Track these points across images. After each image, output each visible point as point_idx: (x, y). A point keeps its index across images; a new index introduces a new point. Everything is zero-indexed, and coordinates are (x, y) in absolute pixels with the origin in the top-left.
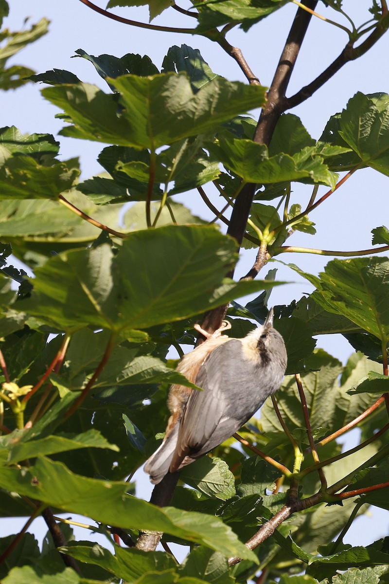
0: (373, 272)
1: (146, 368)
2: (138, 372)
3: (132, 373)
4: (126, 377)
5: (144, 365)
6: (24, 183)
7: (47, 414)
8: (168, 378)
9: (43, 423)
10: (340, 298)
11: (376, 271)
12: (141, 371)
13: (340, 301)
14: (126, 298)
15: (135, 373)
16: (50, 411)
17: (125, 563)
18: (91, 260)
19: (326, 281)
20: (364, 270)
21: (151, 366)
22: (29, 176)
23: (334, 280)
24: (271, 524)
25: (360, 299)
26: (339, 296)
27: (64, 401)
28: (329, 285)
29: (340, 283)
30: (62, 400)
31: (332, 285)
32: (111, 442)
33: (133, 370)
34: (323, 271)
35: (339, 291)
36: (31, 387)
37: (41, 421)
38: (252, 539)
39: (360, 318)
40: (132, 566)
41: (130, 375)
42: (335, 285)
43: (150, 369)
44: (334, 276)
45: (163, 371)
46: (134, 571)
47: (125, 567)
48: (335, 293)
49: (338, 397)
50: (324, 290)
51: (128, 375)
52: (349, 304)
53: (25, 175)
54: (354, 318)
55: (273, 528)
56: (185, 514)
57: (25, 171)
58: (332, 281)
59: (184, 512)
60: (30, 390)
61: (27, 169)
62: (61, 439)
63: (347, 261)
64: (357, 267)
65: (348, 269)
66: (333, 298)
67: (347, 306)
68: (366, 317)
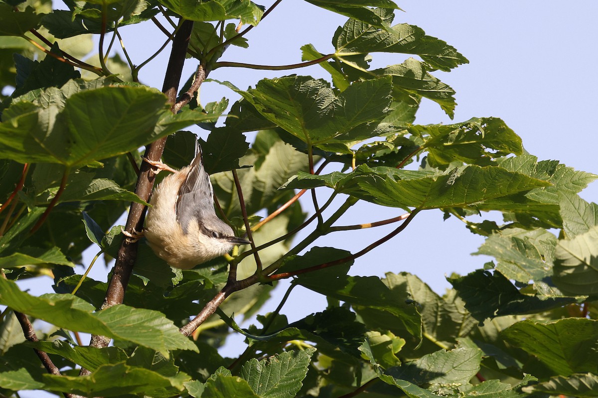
0: (299, 89)
10: (270, 110)
11: (301, 88)
12: (98, 191)
17: (82, 355)
19: (257, 97)
20: (291, 88)
23: (264, 95)
24: (213, 304)
25: (287, 111)
26: (269, 108)
28: (260, 99)
29: (270, 99)
31: (263, 100)
35: (269, 104)
39: (287, 126)
40: (88, 358)
42: (265, 99)
44: (264, 92)
46: (90, 362)
47: (83, 358)
48: (265, 106)
49: (255, 180)
50: (256, 103)
52: (278, 115)
54: (283, 125)
58: (263, 97)
64: (283, 84)
65: (276, 87)
66: (263, 111)
67: (276, 117)
68: (293, 126)
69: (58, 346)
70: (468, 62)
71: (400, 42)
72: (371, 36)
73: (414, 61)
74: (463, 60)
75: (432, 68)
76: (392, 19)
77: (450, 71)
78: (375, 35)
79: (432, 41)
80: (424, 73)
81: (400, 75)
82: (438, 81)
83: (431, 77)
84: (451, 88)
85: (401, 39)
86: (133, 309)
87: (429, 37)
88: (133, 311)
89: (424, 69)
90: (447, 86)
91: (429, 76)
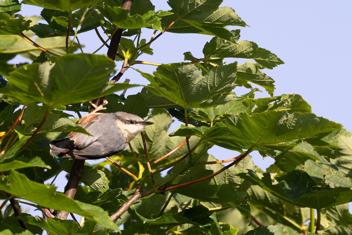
1: (64, 124)
2: (60, 126)
4: (54, 129)
5: (64, 122)
6: (3, 27)
7: (12, 147)
8: (76, 130)
9: (10, 152)
10: (163, 85)
11: (183, 70)
12: (62, 125)
13: (164, 87)
14: (57, 89)
15: (58, 127)
16: (14, 146)
17: (52, 225)
18: (39, 70)
19: (157, 77)
21: (67, 123)
22: (5, 23)
23: (161, 75)
24: (127, 204)
25: (174, 86)
26: (163, 84)
27: (21, 141)
28: (158, 78)
29: (164, 77)
30: (20, 140)
31: (160, 79)
32: (47, 164)
33: (58, 125)
34: (156, 71)
35: (163, 82)
36: (5, 132)
37: (9, 151)
38: (117, 212)
39: (173, 96)
40: (55, 227)
41: (56, 128)
43: (66, 124)
44: (161, 73)
45: (73, 126)
46: (56, 229)
47: (52, 227)
48: (161, 83)
50: (156, 81)
51: (55, 127)
52: (168, 89)
53: (3, 22)
54: (171, 97)
55: (128, 207)
56: (84, 205)
57: (4, 21)
58: (160, 76)
59: (84, 204)
60: (4, 134)
61: (5, 19)
62: (21, 162)
63: (169, 65)
64: (173, 67)
65: (169, 69)
66: (160, 86)
67: (167, 90)
68: (177, 96)
70: (284, 63)
71: (243, 51)
72: (226, 48)
73: (251, 63)
74: (281, 62)
75: (261, 67)
76: (239, 38)
77: (272, 69)
78: (228, 47)
79: (262, 51)
80: (257, 70)
81: (242, 71)
82: (265, 75)
83: (260, 73)
84: (272, 79)
87: (260, 49)
89: (257, 67)
90: (270, 78)
91: (260, 72)
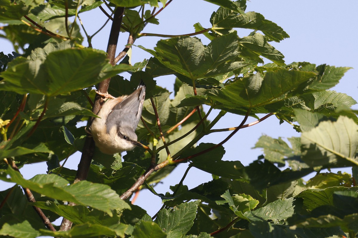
1: (71, 108)
2: (66, 110)
3: (63, 110)
4: (60, 113)
5: (69, 106)
6: (3, 13)
7: (19, 133)
8: (83, 113)
10: (166, 59)
11: (183, 43)
12: (68, 109)
13: (167, 61)
15: (65, 111)
16: (21, 131)
17: (62, 210)
19: (158, 51)
20: (177, 44)
22: (6, 9)
23: (162, 50)
25: (177, 59)
27: (28, 126)
29: (166, 52)
30: (26, 126)
31: (162, 53)
33: (64, 109)
34: (156, 46)
35: (166, 56)
36: (9, 120)
37: (16, 137)
39: (179, 69)
41: (62, 112)
42: (163, 53)
43: (72, 108)
44: (162, 49)
45: (80, 109)
48: (164, 57)
50: (158, 56)
51: (61, 112)
52: (172, 62)
53: (4, 9)
54: (176, 69)
57: (4, 7)
58: (161, 51)
60: (9, 122)
61: (5, 6)
62: (23, 148)
63: (167, 40)
64: (172, 42)
65: (168, 44)
66: (162, 60)
69: (48, 204)
70: (289, 37)
71: (250, 22)
72: (233, 18)
73: (260, 34)
74: (286, 36)
75: (269, 40)
76: (245, 9)
77: (279, 42)
78: (235, 17)
79: (269, 23)
80: (265, 42)
81: (251, 43)
82: (274, 48)
83: (269, 46)
84: (282, 54)
85: (251, 21)
86: (91, 183)
87: (267, 21)
88: (92, 185)
89: (265, 40)
90: (279, 53)
91: (268, 45)
